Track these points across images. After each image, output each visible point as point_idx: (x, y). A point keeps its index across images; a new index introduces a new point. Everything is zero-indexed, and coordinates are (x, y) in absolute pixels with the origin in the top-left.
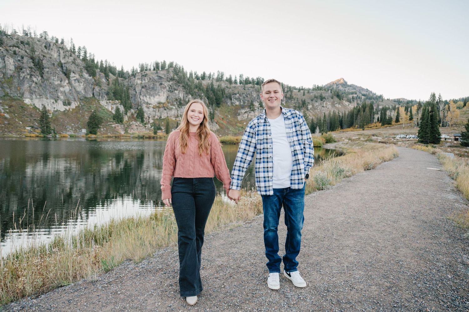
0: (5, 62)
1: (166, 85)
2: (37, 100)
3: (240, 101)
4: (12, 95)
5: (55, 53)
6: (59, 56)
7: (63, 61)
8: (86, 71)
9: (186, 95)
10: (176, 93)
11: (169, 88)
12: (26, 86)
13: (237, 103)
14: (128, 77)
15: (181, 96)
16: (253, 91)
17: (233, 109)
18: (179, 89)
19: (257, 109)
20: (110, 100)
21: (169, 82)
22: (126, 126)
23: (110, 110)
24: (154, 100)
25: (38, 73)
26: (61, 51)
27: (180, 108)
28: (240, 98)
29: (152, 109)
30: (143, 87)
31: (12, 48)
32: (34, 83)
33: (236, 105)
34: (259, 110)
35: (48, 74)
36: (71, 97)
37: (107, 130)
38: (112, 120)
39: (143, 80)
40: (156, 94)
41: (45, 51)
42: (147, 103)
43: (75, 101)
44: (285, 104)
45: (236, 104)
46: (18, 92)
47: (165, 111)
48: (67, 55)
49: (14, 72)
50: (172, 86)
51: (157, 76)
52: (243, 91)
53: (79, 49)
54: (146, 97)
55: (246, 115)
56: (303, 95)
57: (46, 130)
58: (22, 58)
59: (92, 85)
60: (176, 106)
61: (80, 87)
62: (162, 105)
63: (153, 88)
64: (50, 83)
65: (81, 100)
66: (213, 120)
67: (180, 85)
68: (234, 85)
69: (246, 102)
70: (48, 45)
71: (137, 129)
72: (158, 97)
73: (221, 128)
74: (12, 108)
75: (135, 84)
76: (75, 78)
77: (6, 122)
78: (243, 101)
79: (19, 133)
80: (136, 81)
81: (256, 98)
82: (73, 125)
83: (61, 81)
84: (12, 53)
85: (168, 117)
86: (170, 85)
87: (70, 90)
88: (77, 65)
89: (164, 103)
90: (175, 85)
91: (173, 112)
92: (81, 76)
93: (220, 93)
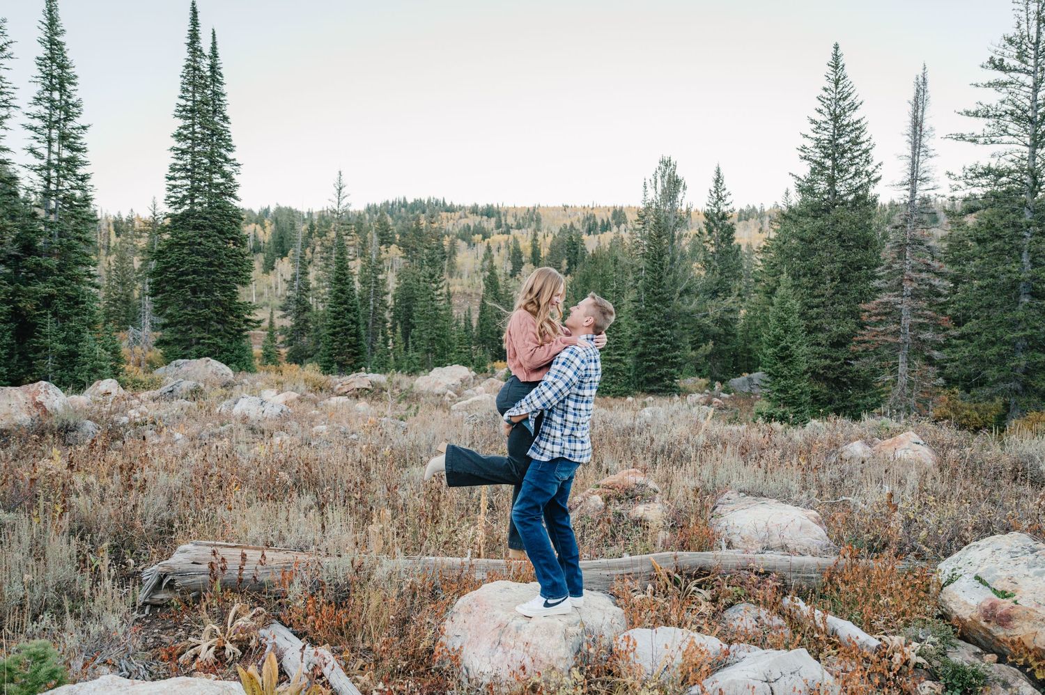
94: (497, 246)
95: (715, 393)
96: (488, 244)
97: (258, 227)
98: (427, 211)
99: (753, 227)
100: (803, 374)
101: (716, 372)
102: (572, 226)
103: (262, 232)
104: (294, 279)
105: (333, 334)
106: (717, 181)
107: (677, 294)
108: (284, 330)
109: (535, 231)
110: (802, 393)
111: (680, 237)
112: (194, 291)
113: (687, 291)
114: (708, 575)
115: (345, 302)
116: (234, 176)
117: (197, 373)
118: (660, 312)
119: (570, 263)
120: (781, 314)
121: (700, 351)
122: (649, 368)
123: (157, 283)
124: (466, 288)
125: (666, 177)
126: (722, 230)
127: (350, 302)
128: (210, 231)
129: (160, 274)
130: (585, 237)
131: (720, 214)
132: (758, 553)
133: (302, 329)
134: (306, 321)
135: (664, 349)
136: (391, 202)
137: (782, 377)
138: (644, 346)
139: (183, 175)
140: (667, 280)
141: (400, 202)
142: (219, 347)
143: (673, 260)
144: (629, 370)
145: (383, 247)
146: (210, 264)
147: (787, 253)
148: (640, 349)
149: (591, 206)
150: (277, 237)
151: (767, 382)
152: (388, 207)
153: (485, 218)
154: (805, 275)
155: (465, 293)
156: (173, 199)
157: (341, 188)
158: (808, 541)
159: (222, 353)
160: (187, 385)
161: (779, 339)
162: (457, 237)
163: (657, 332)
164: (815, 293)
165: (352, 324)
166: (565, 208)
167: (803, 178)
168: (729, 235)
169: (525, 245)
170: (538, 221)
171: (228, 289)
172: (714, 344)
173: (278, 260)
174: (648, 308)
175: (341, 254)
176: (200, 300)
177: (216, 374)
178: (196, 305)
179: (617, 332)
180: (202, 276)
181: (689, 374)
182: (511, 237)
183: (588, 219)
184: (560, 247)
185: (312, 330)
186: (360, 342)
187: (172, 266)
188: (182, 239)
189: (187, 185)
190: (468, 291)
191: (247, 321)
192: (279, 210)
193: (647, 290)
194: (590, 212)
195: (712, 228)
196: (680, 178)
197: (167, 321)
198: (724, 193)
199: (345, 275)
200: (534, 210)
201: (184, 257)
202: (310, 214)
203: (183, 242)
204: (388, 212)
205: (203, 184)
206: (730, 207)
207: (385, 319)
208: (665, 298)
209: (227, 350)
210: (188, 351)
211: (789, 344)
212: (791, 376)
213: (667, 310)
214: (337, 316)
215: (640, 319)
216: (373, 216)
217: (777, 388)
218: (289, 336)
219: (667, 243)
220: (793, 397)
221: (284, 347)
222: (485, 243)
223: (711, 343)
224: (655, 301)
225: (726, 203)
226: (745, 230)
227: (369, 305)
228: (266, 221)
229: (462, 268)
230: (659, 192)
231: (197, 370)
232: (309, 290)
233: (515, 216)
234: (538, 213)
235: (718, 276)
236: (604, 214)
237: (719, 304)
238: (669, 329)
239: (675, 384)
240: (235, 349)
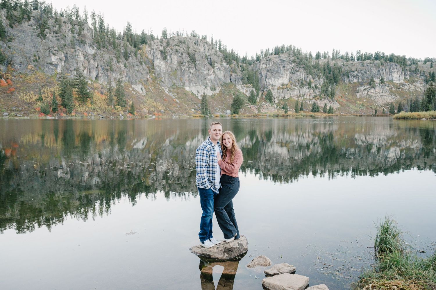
0: (171, 59)
1: (288, 67)
2: (194, 88)
3: (358, 78)
4: (177, 85)
5: (202, 48)
6: (205, 49)
7: (208, 54)
8: (224, 60)
9: (307, 76)
10: (297, 75)
11: (292, 70)
12: (186, 76)
13: (356, 80)
14: (253, 63)
15: (302, 77)
16: (372, 67)
17: (350, 87)
18: (300, 71)
19: (378, 86)
20: (244, 84)
21: (291, 64)
22: (258, 106)
23: (245, 93)
24: (278, 82)
25: (193, 66)
26: (206, 46)
27: (302, 88)
28: (358, 76)
29: (277, 90)
30: (268, 71)
31: (174, 47)
32: (191, 74)
33: (354, 83)
34: (381, 87)
35: (199, 65)
36: (216, 83)
37: (245, 111)
38: (248, 102)
39: (268, 65)
40: (280, 77)
41: (195, 47)
42: (272, 85)
43: (218, 86)
44: (409, 79)
45: (354, 81)
46: (181, 82)
47: (288, 92)
48: (210, 48)
49: (177, 66)
50: (293, 68)
51: (280, 59)
52: (362, 68)
53: (216, 42)
54: (271, 79)
55: (366, 92)
56: (430, 67)
57: (205, 111)
58: (182, 54)
59: (229, 72)
60: (298, 86)
61: (221, 75)
62: (285, 86)
63: (277, 71)
64: (201, 73)
65: (222, 85)
66: (333, 99)
67: (300, 66)
68: (350, 62)
69: (365, 78)
70: (197, 42)
71: (268, 109)
72: (281, 79)
73: (342, 106)
74: (179, 94)
75: (261, 69)
76: (217, 67)
77: (178, 106)
78: (362, 78)
79: (188, 114)
80: (261, 65)
81: (376, 73)
82: (220, 106)
83: (208, 71)
84: (175, 51)
85: (291, 97)
86: (292, 67)
87: (215, 78)
88: (218, 56)
89: (287, 84)
90: (296, 67)
91: (296, 92)
92: (222, 65)
93: (337, 72)
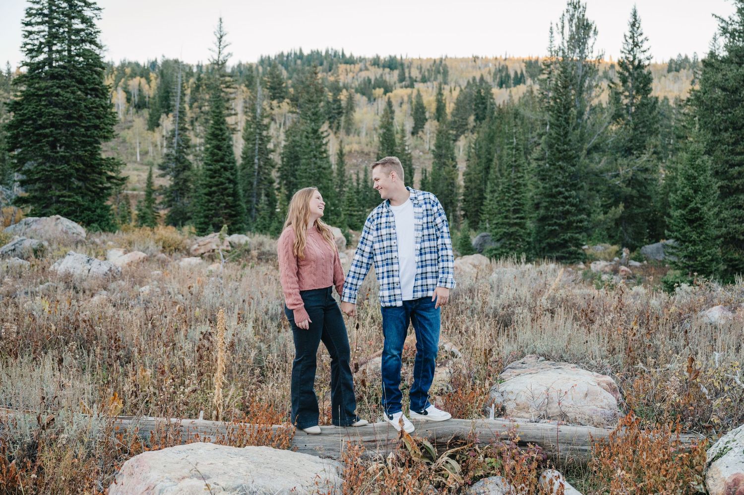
94: (400, 101)
95: (622, 261)
96: (389, 98)
97: (143, 81)
98: (325, 63)
99: (684, 78)
100: (715, 239)
101: (627, 238)
102: (482, 79)
103: (147, 86)
104: (174, 136)
105: (210, 194)
106: (633, 25)
107: (584, 152)
108: (162, 190)
109: (440, 84)
110: (712, 260)
111: (590, 88)
112: (53, 146)
113: (596, 148)
114: (465, 444)
115: (222, 160)
116: (95, 21)
117: (47, 232)
118: (565, 171)
119: (478, 118)
120: (691, 171)
121: (609, 215)
122: (553, 233)
123: (15, 137)
124: (364, 146)
125: (575, 21)
126: (637, 79)
127: (227, 159)
128: (68, 81)
129: (16, 127)
130: (495, 90)
131: (636, 63)
132: (531, 421)
133: (181, 189)
134: (186, 181)
135: (568, 212)
136: (286, 54)
137: (690, 242)
138: (547, 208)
139: (40, 20)
140: (574, 136)
141: (295, 54)
142: (80, 205)
143: (581, 114)
144: (529, 234)
145: (275, 103)
146: (69, 117)
147: (706, 105)
148: (542, 212)
149: (504, 57)
150: (163, 91)
151: (675, 248)
152: (283, 59)
153: (387, 70)
154: (726, 130)
155: (362, 152)
156: (29, 47)
157: (221, 37)
158: (590, 410)
159: (82, 212)
160: (29, 243)
161: (687, 200)
162: (357, 91)
163: (560, 193)
164: (738, 150)
165: (229, 183)
166: (475, 59)
167: (727, 19)
168: (645, 86)
169: (429, 99)
170: (445, 73)
171: (91, 144)
172: (625, 207)
173: (163, 116)
174: (552, 168)
175: (218, 107)
176: (58, 155)
177: (66, 233)
178: (55, 161)
179: (517, 193)
180: (60, 129)
181: (599, 240)
182: (415, 91)
183: (500, 71)
184: (467, 101)
185: (192, 191)
186: (238, 203)
187: (29, 119)
188: (39, 89)
189: (44, 31)
190: (366, 150)
191: (110, 178)
192: (166, 63)
193: (551, 146)
194: (503, 63)
195: (627, 78)
196: (590, 22)
197: (25, 177)
198: (640, 39)
199: (221, 130)
200: (441, 62)
201: (41, 109)
202: (199, 67)
203: (40, 93)
204: (282, 65)
205: (61, 30)
206: (647, 54)
207: (271, 179)
208: (571, 156)
209: (88, 209)
210: (47, 210)
211: (699, 205)
212: (701, 241)
213: (573, 169)
214: (214, 174)
215: (543, 179)
216: (266, 69)
217: (685, 253)
218: (168, 197)
219: (574, 95)
220: (703, 264)
221: (163, 209)
222: (386, 98)
223: (621, 206)
224: (559, 159)
225: (642, 49)
226: (675, 82)
227: (254, 164)
228: (151, 74)
229: (360, 125)
230: (567, 37)
231: (46, 228)
232: (188, 147)
233: (420, 68)
234: (445, 65)
235: (631, 131)
236: (518, 65)
237: (631, 163)
238: (575, 190)
239: (581, 251)
240: (97, 208)
